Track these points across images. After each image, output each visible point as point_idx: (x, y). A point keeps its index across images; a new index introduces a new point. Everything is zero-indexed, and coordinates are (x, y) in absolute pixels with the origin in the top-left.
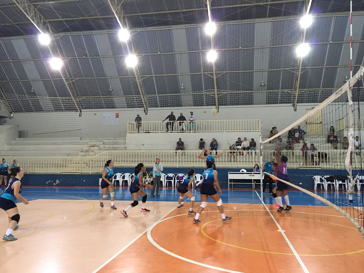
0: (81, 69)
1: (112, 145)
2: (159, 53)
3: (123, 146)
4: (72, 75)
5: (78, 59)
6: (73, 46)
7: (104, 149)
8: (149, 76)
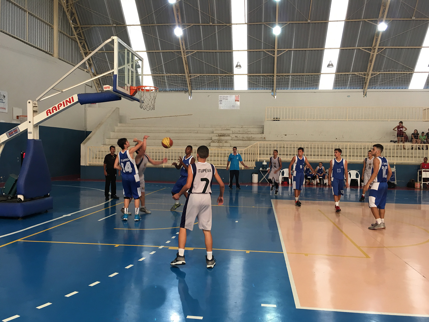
0: (202, 39)
1: (247, 135)
2: (309, 21)
3: (260, 136)
4: (189, 47)
5: (201, 26)
6: (199, 9)
7: (236, 139)
8: (287, 50)
